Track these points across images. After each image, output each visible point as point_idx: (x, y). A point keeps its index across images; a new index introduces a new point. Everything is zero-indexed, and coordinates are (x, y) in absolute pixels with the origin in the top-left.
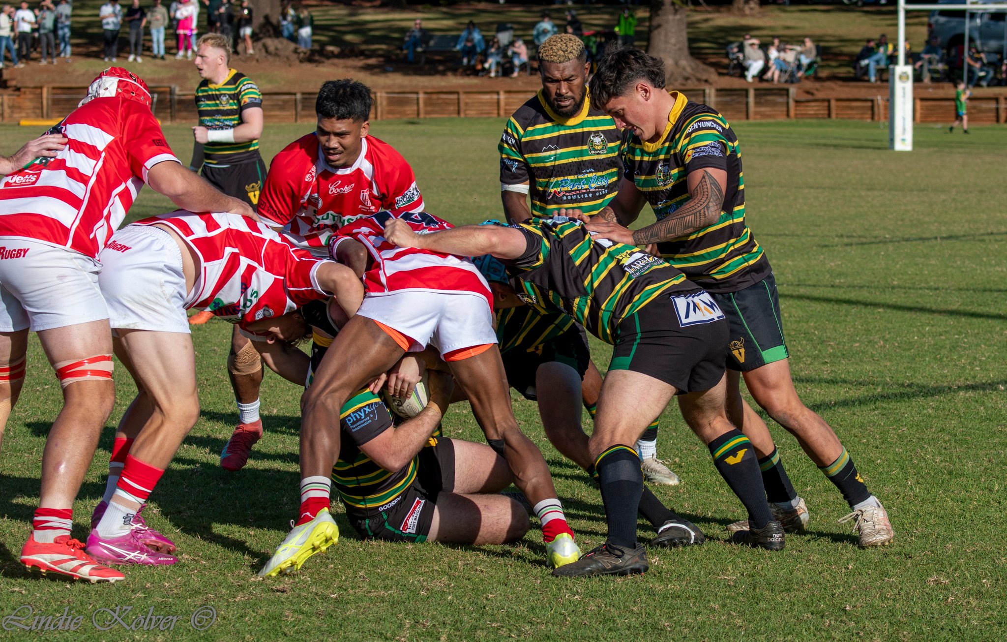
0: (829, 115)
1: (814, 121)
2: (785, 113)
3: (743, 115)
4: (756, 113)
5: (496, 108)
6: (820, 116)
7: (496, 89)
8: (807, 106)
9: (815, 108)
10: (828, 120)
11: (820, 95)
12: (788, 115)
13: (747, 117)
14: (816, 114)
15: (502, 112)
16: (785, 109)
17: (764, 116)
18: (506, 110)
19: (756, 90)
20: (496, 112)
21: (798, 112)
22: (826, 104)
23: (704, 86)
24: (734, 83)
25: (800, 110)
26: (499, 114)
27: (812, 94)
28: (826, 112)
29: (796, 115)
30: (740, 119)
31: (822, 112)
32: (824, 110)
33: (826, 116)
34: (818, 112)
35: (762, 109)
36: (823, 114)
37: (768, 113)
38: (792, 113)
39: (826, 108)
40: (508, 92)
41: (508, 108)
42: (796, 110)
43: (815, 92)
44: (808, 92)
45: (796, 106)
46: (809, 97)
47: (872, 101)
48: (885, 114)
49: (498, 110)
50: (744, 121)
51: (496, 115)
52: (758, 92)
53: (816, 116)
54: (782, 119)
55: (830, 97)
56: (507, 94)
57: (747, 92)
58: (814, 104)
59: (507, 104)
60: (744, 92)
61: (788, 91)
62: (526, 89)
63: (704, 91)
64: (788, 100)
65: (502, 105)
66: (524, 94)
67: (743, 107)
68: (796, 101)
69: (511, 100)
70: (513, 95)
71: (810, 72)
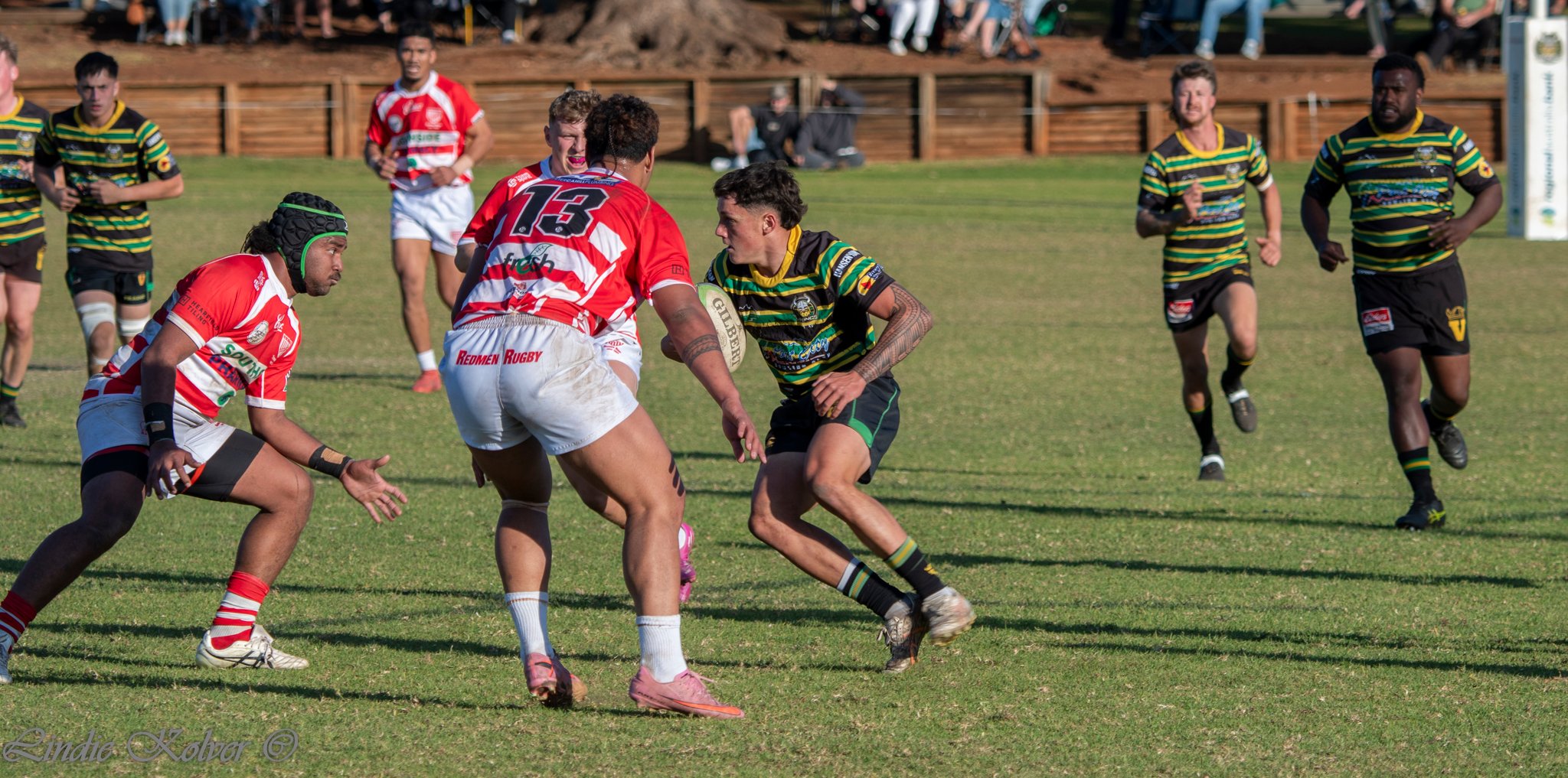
1: (1112, 161)
2: (1020, 140)
3: (905, 147)
4: (941, 141)
5: (216, 130)
6: (1121, 148)
7: (217, 80)
8: (1082, 122)
9: (1106, 127)
11: (1108, 91)
12: (1029, 146)
13: (916, 152)
14: (1106, 143)
15: (233, 142)
16: (1019, 129)
17: (962, 148)
18: (243, 135)
19: (939, 77)
20: (215, 141)
21: (1058, 138)
22: (1133, 115)
23: (793, 72)
24: (866, 60)
25: (1063, 133)
26: (223, 148)
27: (1088, 89)
28: (1135, 138)
29: (1052, 144)
30: (896, 157)
31: (1124, 137)
33: (1134, 148)
34: (1112, 138)
35: (959, 130)
36: (1125, 143)
37: (971, 141)
38: (1041, 139)
39: (1135, 127)
40: (251, 86)
41: (248, 129)
42: (1051, 133)
43: (1097, 85)
44: (1073, 84)
45: (1053, 121)
46: (1080, 97)
47: (1264, 107)
48: (1300, 141)
49: (223, 135)
50: (909, 165)
51: (214, 151)
52: (944, 83)
53: (1107, 148)
54: (1015, 156)
55: (1139, 96)
56: (245, 93)
57: (915, 83)
58: (1096, 114)
59: (247, 119)
60: (906, 84)
61: (1028, 81)
62: (300, 79)
63: (796, 82)
64: (1029, 104)
65: (234, 121)
66: (295, 91)
67: (905, 125)
68: (1051, 107)
69: (256, 108)
70: (263, 94)
71: (1046, 27)
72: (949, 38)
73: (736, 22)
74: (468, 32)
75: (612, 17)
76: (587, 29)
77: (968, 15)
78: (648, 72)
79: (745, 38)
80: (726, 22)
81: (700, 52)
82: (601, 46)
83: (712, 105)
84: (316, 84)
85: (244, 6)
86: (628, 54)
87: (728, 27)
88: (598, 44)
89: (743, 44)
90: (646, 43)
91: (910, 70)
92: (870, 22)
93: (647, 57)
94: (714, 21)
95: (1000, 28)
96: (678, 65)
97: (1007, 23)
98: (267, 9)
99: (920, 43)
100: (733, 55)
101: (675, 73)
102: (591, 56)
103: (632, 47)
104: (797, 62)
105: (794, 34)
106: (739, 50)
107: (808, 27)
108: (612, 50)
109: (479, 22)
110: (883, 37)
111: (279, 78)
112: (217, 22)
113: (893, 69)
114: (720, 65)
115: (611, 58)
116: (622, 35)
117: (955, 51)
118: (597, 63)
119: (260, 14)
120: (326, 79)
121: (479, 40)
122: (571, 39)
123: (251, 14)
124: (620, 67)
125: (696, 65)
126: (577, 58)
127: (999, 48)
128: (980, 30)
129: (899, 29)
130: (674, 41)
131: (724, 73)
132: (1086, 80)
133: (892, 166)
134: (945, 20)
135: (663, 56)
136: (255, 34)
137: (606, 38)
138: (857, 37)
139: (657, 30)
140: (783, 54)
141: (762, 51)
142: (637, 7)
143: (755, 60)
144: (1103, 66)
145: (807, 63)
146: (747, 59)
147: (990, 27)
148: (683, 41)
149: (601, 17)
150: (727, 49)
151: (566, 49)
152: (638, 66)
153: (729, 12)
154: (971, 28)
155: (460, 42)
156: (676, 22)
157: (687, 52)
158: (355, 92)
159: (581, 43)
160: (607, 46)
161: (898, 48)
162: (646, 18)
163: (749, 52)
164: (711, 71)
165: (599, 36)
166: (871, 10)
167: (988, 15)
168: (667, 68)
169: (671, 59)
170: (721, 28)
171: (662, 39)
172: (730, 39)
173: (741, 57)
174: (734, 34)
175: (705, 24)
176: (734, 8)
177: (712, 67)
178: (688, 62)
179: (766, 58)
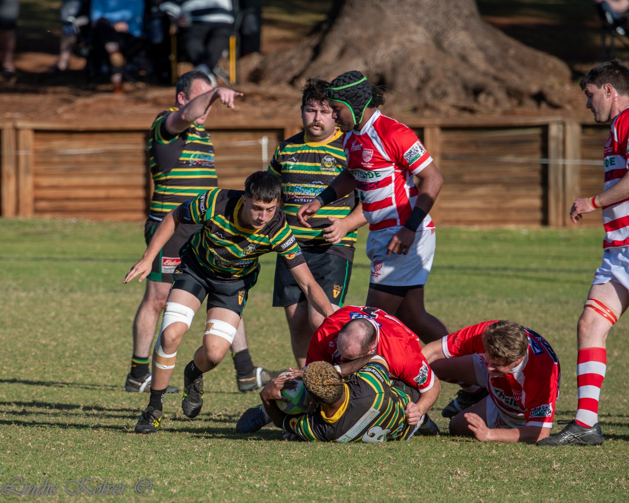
63: (546, 130)
73: (490, 60)
76: (314, 65)
79: (496, 79)
80: (478, 59)
81: (445, 94)
87: (479, 67)
89: (493, 85)
94: (464, 58)
96: (415, 110)
100: (482, 97)
106: (489, 94)
114: (464, 109)
130: (414, 82)
139: (394, 70)
140: (539, 97)
141: (516, 95)
142: (372, 42)
143: (507, 104)
145: (568, 107)
146: (497, 103)
148: (424, 81)
150: (476, 91)
153: (482, 48)
156: (416, 60)
157: (427, 95)
158: (27, 138)
162: (384, 54)
163: (501, 95)
169: (408, 104)
170: (472, 67)
171: (400, 79)
172: (480, 79)
173: (490, 102)
174: (485, 74)
175: (451, 63)
176: (488, 43)
177: (453, 112)
178: (427, 106)
179: (520, 103)
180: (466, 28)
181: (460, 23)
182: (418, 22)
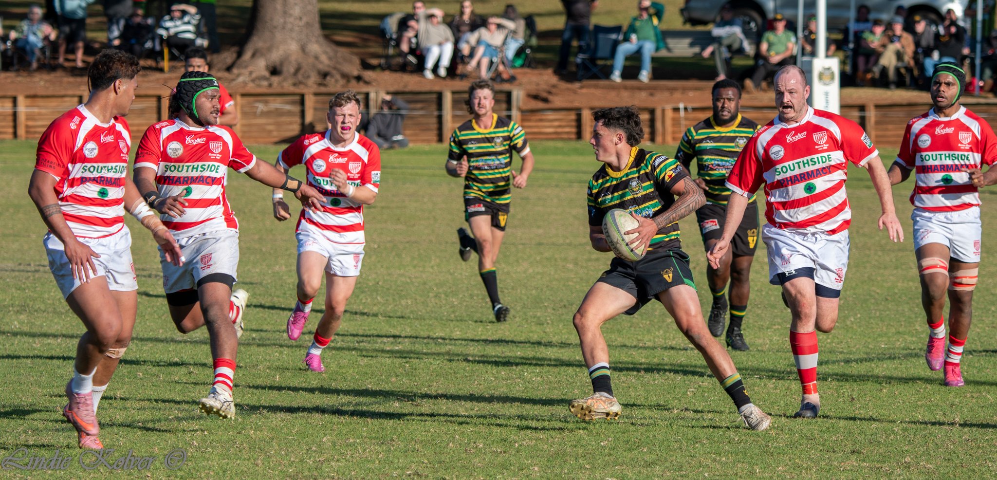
0: (579, 135)
1: (560, 144)
3: (433, 135)
5: (11, 124)
6: (565, 136)
7: (11, 93)
8: (541, 120)
9: (556, 123)
10: (578, 145)
11: (557, 101)
13: (440, 138)
14: (557, 133)
15: (21, 131)
18: (27, 127)
19: (454, 93)
20: (11, 130)
22: (573, 116)
23: (365, 89)
24: (410, 82)
25: (530, 127)
26: (15, 134)
27: (545, 100)
28: (574, 130)
30: (428, 141)
31: (567, 130)
32: (571, 126)
33: (573, 136)
34: (559, 130)
36: (568, 133)
39: (574, 124)
40: (33, 97)
41: (30, 123)
43: (550, 97)
44: (536, 97)
45: (523, 119)
46: (540, 105)
47: (652, 112)
48: (674, 132)
49: (15, 127)
50: (436, 146)
51: (10, 136)
52: (457, 96)
53: (557, 136)
55: (576, 104)
56: (29, 101)
57: (440, 96)
58: (551, 116)
59: (29, 117)
60: (434, 96)
61: (509, 95)
62: (63, 93)
63: (367, 95)
64: (509, 109)
65: (22, 118)
66: (60, 100)
67: (434, 121)
68: (522, 111)
69: (36, 110)
70: (40, 102)
71: (519, 62)
72: (460, 69)
73: (330, 59)
74: (166, 64)
75: (254, 55)
76: (239, 62)
77: (472, 55)
78: (276, 89)
79: (335, 68)
80: (324, 58)
81: (308, 77)
82: (248, 73)
83: (315, 109)
84: (73, 96)
85: (28, 48)
86: (264, 78)
87: (325, 62)
88: (245, 72)
89: (334, 72)
90: (275, 71)
91: (437, 88)
92: (412, 59)
93: (275, 79)
94: (316, 58)
95: (491, 63)
96: (295, 85)
97: (495, 60)
98: (42, 50)
99: (442, 72)
100: (328, 78)
101: (292, 89)
102: (241, 79)
103: (266, 74)
104: (367, 83)
105: (366, 66)
106: (332, 76)
107: (374, 62)
108: (254, 75)
109: (173, 58)
110: (420, 68)
111: (50, 93)
112: (12, 57)
113: (427, 88)
114: (320, 85)
115: (253, 81)
116: (260, 66)
117: (463, 76)
118: (245, 83)
119: (38, 53)
120: (79, 93)
121: (172, 69)
122: (229, 69)
123: (33, 53)
124: (259, 86)
125: (306, 85)
126: (233, 80)
127: (490, 75)
128: (479, 64)
129: (430, 64)
130: (292, 70)
131: (323, 89)
132: (544, 95)
133: (426, 147)
134: (457, 58)
135: (285, 80)
136: (35, 65)
137: (251, 68)
138: (403, 68)
139: (282, 64)
140: (359, 78)
141: (346, 76)
142: (269, 49)
143: (342, 82)
144: (554, 86)
145: (374, 84)
146: (337, 81)
147: (485, 62)
148: (298, 70)
149: (247, 55)
150: (325, 75)
151: (226, 75)
152: (270, 85)
153: (325, 53)
154: (474, 63)
155: (161, 70)
156: (293, 58)
157: (300, 77)
159: (235, 71)
160: (251, 73)
161: (429, 75)
162: (275, 56)
163: (338, 77)
164: (315, 88)
165: (246, 67)
166: (412, 51)
167: (484, 55)
168: (288, 87)
169: (290, 81)
170: (321, 62)
171: (285, 69)
172: (326, 69)
173: (333, 80)
174: (329, 66)
175: (311, 60)
176: (329, 50)
177: (315, 86)
178: (301, 83)
179: (348, 81)
180: (317, 42)
181: (314, 39)
182: (293, 39)
